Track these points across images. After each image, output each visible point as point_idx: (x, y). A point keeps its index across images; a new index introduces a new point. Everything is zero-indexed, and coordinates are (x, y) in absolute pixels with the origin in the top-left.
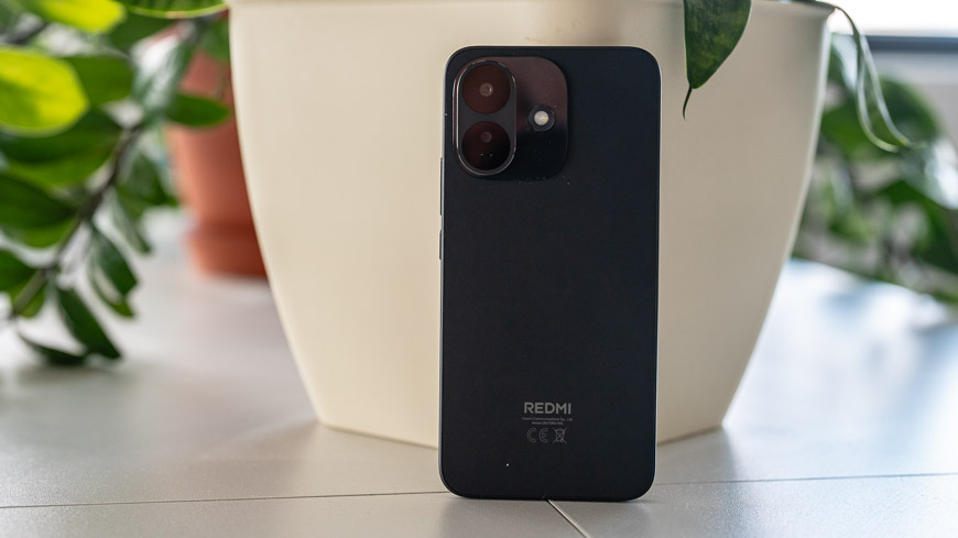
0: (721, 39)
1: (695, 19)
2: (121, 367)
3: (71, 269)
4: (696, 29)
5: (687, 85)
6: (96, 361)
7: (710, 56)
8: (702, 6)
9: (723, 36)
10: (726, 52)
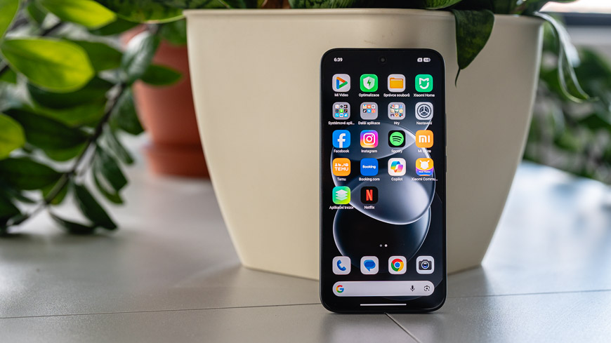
0: (477, 41)
1: (462, 29)
2: (116, 234)
3: (83, 173)
4: (462, 35)
5: (457, 67)
6: (100, 230)
7: (471, 51)
8: (466, 22)
9: (478, 39)
10: (480, 48)
